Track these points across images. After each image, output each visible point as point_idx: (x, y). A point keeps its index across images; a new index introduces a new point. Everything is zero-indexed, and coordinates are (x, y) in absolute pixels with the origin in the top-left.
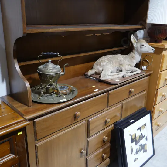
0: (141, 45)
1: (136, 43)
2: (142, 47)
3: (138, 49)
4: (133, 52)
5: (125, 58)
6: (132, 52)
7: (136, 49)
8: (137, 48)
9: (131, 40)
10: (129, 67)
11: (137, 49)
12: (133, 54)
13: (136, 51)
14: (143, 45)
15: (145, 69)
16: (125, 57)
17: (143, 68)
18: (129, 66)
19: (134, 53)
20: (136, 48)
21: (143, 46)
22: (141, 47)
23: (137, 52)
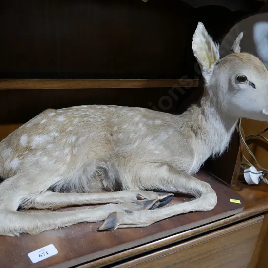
0: (233, 78)
1: (213, 66)
2: (239, 90)
3: (220, 95)
4: (199, 105)
5: (156, 127)
6: (195, 107)
7: (211, 93)
8: (216, 87)
9: (195, 47)
10: (164, 172)
11: (216, 94)
12: (200, 116)
13: (212, 101)
14: (242, 79)
15: (256, 181)
16: (158, 122)
17: (246, 176)
18: (165, 167)
19: (203, 113)
20: (211, 87)
21: (242, 86)
22: (231, 89)
23: (213, 109)
